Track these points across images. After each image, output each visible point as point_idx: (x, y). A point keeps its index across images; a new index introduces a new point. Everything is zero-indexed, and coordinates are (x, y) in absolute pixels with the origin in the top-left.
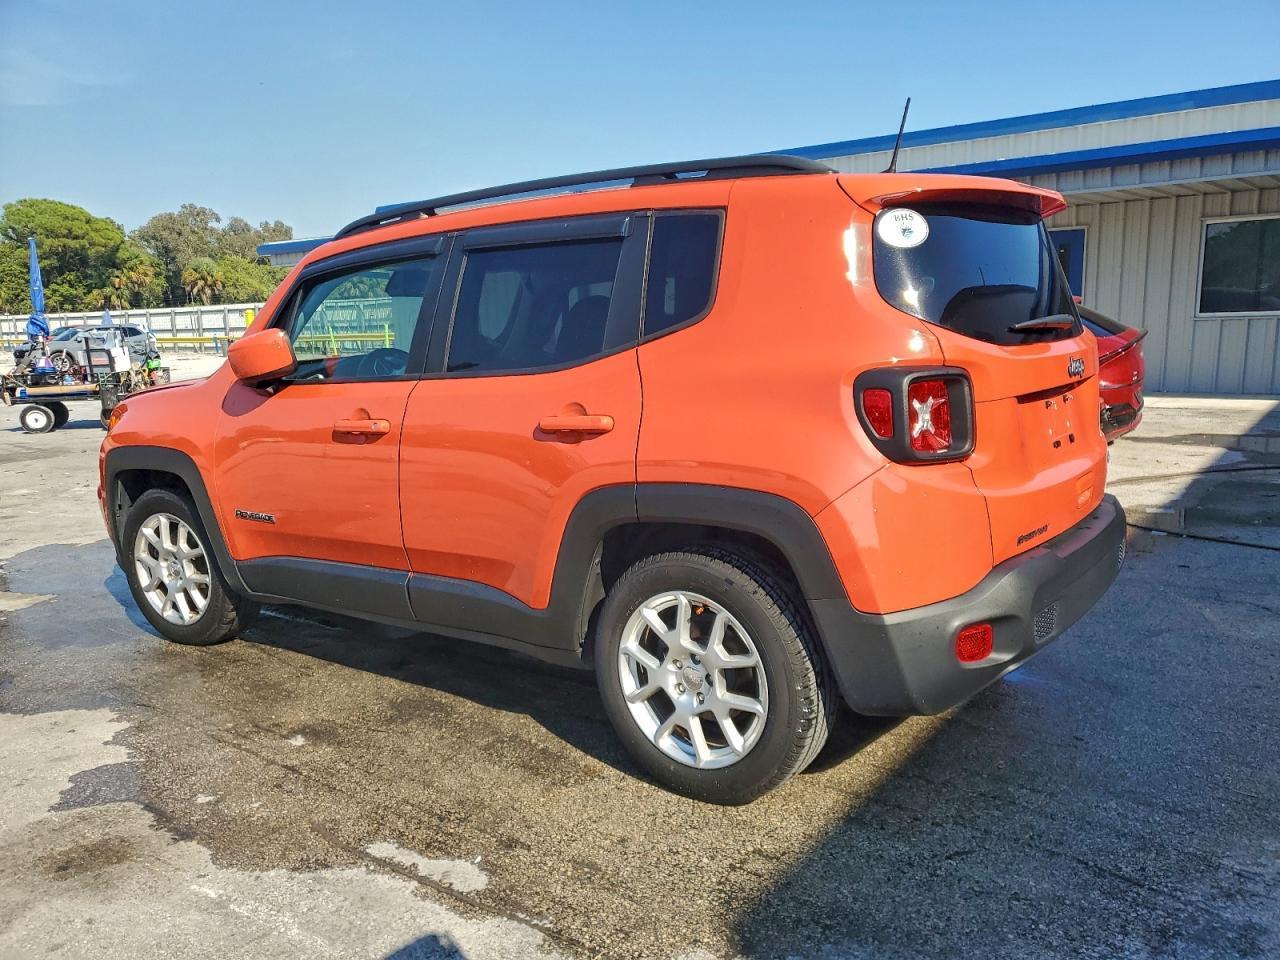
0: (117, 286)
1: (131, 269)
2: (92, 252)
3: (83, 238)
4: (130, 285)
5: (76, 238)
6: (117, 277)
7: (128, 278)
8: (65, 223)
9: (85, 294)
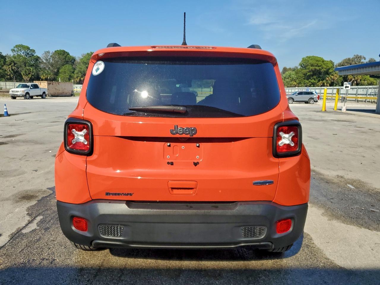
0: (327, 80)
1: (332, 75)
2: (322, 70)
3: (320, 66)
4: (331, 80)
5: (319, 66)
6: (328, 77)
7: (331, 78)
8: (316, 62)
9: (317, 82)
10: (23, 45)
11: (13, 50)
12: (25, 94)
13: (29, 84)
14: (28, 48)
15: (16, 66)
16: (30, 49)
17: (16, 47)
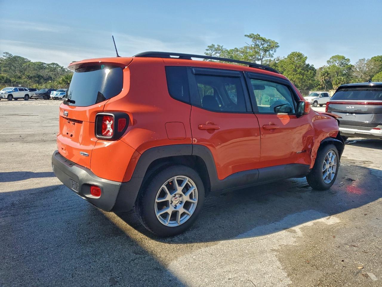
10: (339, 55)
11: (328, 62)
12: (313, 102)
13: (320, 92)
14: (343, 58)
15: (328, 76)
16: (345, 58)
17: (332, 58)
